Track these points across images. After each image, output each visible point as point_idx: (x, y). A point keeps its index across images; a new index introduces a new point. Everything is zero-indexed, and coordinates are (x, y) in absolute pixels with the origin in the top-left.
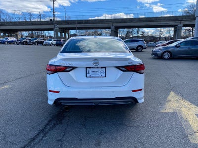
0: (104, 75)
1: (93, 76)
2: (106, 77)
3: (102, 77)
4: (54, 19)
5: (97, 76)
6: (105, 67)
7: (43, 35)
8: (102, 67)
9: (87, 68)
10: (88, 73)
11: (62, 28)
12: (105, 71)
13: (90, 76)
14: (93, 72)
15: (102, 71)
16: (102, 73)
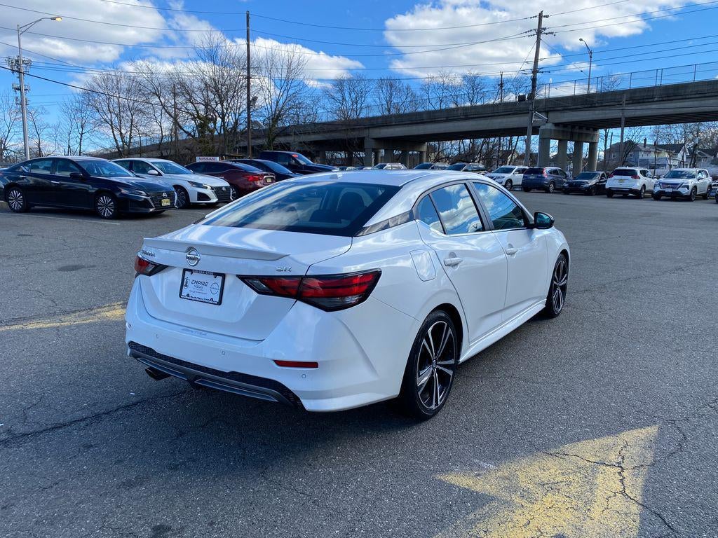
0: (216, 299)
1: (197, 295)
2: (220, 303)
3: (211, 302)
4: (532, 96)
5: (202, 297)
6: (223, 276)
7: (508, 152)
8: (216, 274)
9: (185, 270)
10: (186, 286)
11: (565, 125)
12: (220, 286)
13: (188, 295)
14: (195, 284)
15: (215, 286)
16: (214, 291)
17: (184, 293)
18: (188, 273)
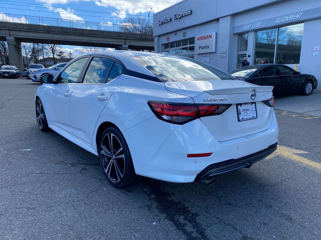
0: (255, 115)
2: (257, 117)
3: (254, 118)
5: (249, 117)
6: (255, 103)
8: (252, 103)
10: (240, 114)
12: (255, 108)
13: (243, 118)
14: (244, 111)
15: (253, 109)
16: (253, 112)
17: (240, 118)
18: (239, 106)
